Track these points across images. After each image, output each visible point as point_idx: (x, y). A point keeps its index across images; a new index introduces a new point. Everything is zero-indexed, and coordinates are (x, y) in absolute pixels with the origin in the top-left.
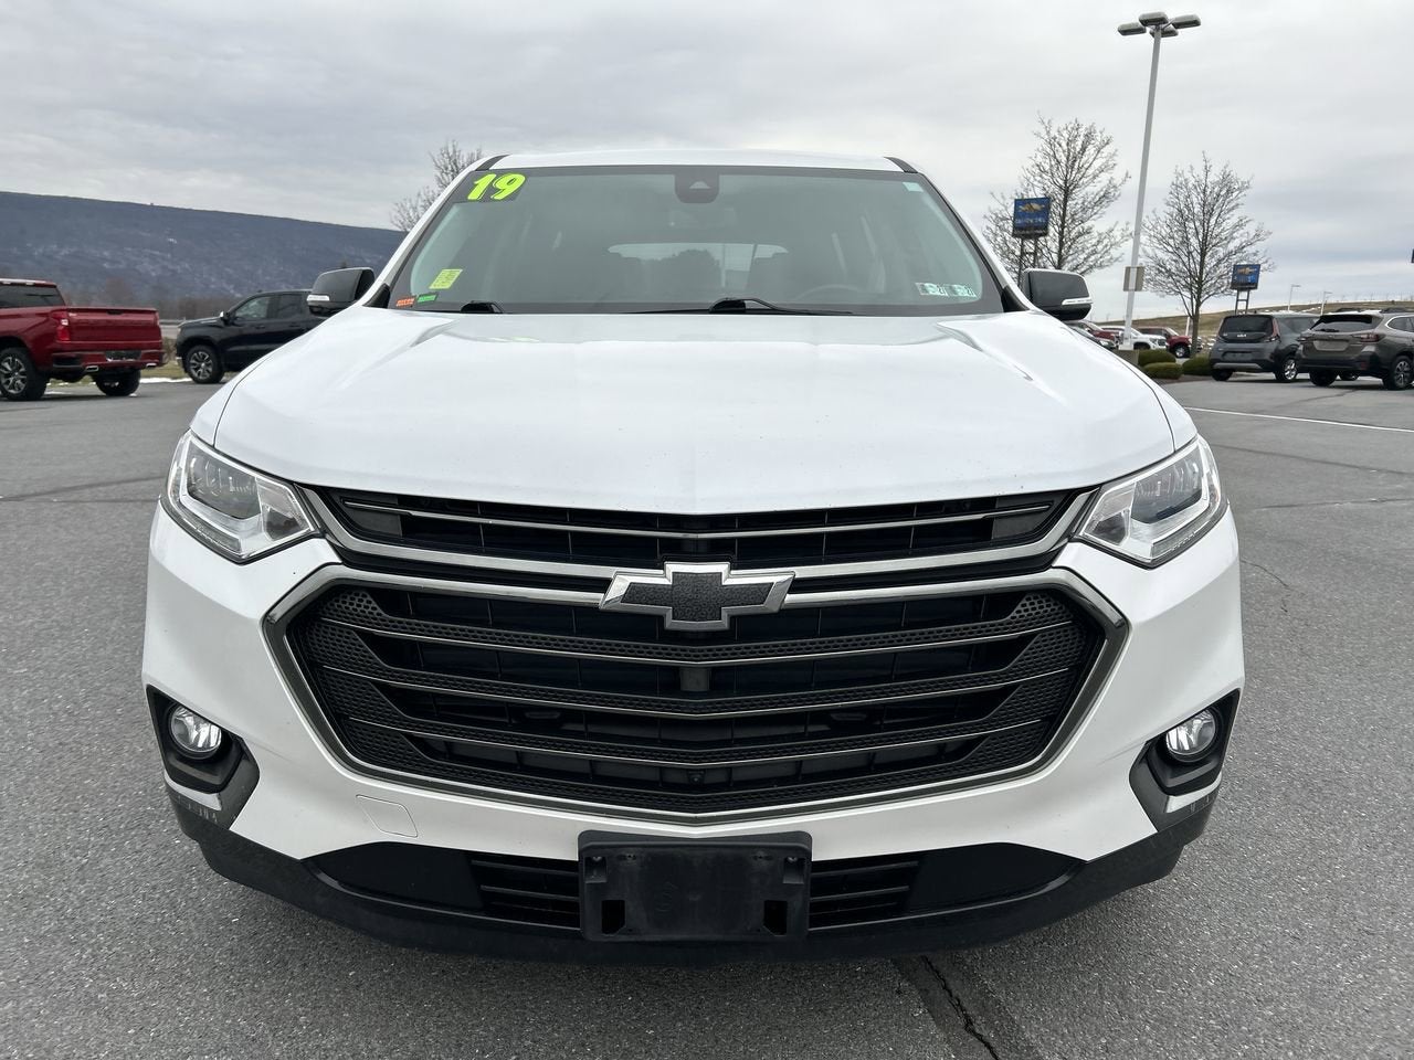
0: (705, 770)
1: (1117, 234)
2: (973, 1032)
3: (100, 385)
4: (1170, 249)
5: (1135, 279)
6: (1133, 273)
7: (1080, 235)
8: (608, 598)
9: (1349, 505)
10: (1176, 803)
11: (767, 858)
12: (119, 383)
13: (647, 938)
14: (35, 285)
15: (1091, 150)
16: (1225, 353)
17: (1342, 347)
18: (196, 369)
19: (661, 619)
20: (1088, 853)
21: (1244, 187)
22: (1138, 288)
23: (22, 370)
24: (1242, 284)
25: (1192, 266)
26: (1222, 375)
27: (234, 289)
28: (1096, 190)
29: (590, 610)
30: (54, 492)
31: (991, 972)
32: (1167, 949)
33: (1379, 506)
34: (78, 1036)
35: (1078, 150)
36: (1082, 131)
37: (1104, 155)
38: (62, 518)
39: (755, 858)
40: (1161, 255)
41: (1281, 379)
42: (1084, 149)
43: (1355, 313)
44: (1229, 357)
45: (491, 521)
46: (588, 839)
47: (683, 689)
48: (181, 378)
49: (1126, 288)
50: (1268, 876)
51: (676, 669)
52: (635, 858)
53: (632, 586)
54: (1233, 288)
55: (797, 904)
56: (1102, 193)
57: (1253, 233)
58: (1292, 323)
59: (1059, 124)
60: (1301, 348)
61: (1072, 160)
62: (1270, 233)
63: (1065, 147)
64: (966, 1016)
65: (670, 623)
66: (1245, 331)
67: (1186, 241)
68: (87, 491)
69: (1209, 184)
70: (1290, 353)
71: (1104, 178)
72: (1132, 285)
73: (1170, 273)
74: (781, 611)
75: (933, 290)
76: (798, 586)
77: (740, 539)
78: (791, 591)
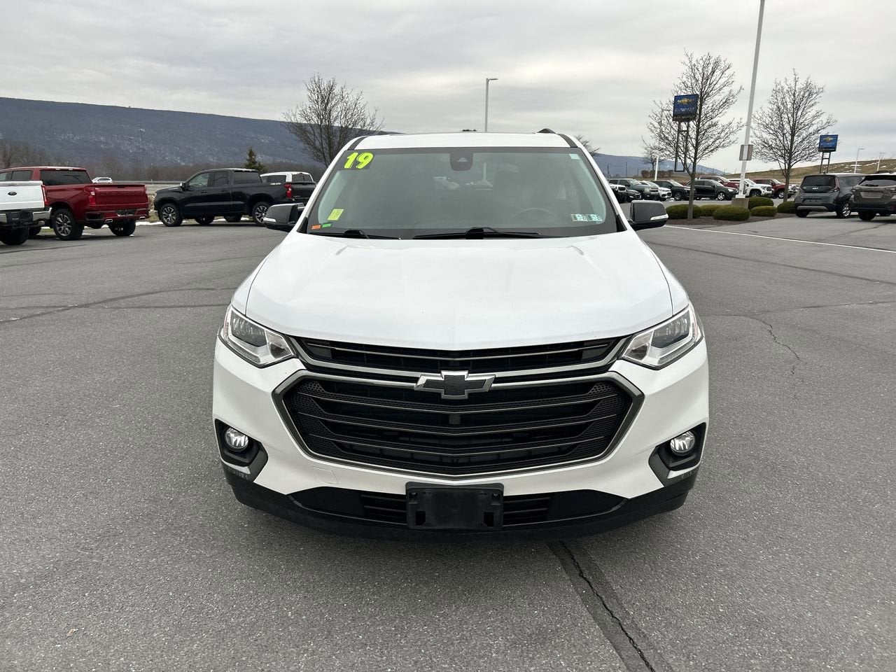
0: (458, 457)
1: (734, 125)
2: (583, 577)
3: (113, 230)
4: (771, 132)
5: (747, 152)
6: (746, 149)
7: (710, 127)
8: (418, 384)
9: (854, 306)
10: (673, 474)
11: (485, 494)
12: (123, 229)
13: (436, 528)
14: (74, 170)
15: (718, 73)
16: (805, 200)
17: (879, 196)
18: (166, 218)
19: (439, 394)
20: (629, 494)
21: (821, 90)
22: (749, 158)
23: (69, 222)
24: (826, 148)
25: (786, 142)
26: (803, 214)
27: (181, 159)
28: (720, 98)
29: (410, 390)
30: (104, 302)
31: (595, 552)
32: (680, 543)
33: (872, 307)
34: (187, 572)
35: (710, 72)
36: (712, 61)
37: (727, 75)
38: (114, 319)
39: (480, 494)
40: (765, 136)
41: (840, 216)
42: (713, 72)
43: (888, 174)
44: (808, 202)
45: (369, 352)
46: (409, 485)
47: (450, 422)
48: (156, 222)
49: (741, 159)
50: (739, 511)
51: (447, 415)
52: (429, 493)
53: (428, 381)
54: (820, 151)
55: (498, 515)
56: (724, 100)
57: (825, 122)
58: (849, 181)
59: (698, 56)
60: (853, 196)
61: (706, 79)
62: (837, 121)
63: (701, 71)
64: (580, 570)
65: (443, 396)
66: (817, 186)
67: (782, 127)
68: (122, 301)
69: (797, 90)
70: (846, 199)
71: (726, 90)
72: (745, 156)
73: (771, 147)
74: (489, 391)
75: (580, 218)
76: (497, 380)
77: (472, 360)
78: (494, 383)
